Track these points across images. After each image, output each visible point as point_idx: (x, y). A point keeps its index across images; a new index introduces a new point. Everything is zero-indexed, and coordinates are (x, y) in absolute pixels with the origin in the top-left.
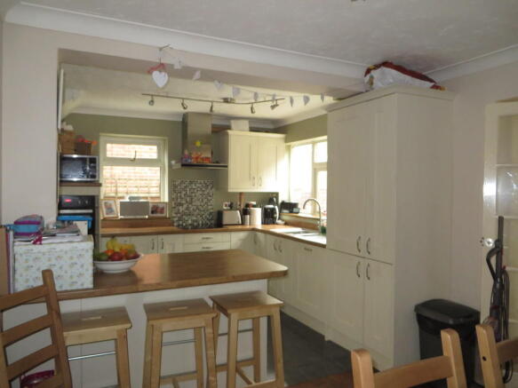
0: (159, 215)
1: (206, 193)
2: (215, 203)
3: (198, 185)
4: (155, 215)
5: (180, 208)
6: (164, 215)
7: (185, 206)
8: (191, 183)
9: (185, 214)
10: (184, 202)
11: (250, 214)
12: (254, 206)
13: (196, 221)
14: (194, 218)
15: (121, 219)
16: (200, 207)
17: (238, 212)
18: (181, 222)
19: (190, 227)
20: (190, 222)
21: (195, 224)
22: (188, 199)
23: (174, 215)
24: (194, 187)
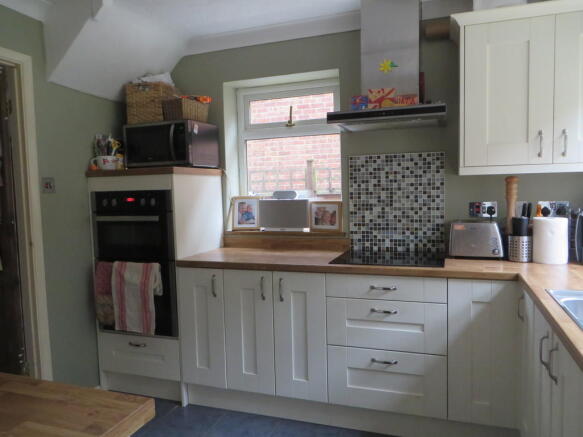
0: (327, 227)
1: (424, 180)
2: (447, 204)
3: (405, 164)
4: (319, 227)
5: (367, 213)
6: (335, 227)
7: (377, 210)
8: (389, 160)
9: (377, 227)
10: (373, 201)
11: (530, 233)
12: (545, 212)
13: (402, 242)
14: (398, 237)
15: (264, 233)
16: (411, 213)
17: (495, 225)
18: (367, 244)
19: (388, 256)
20: (388, 244)
21: (400, 249)
22: (383, 195)
23: (354, 229)
24: (396, 168)
